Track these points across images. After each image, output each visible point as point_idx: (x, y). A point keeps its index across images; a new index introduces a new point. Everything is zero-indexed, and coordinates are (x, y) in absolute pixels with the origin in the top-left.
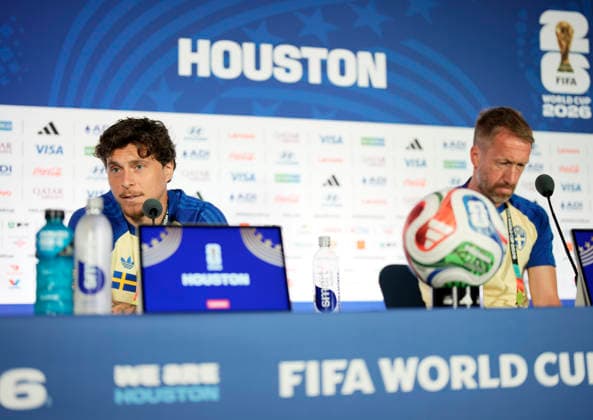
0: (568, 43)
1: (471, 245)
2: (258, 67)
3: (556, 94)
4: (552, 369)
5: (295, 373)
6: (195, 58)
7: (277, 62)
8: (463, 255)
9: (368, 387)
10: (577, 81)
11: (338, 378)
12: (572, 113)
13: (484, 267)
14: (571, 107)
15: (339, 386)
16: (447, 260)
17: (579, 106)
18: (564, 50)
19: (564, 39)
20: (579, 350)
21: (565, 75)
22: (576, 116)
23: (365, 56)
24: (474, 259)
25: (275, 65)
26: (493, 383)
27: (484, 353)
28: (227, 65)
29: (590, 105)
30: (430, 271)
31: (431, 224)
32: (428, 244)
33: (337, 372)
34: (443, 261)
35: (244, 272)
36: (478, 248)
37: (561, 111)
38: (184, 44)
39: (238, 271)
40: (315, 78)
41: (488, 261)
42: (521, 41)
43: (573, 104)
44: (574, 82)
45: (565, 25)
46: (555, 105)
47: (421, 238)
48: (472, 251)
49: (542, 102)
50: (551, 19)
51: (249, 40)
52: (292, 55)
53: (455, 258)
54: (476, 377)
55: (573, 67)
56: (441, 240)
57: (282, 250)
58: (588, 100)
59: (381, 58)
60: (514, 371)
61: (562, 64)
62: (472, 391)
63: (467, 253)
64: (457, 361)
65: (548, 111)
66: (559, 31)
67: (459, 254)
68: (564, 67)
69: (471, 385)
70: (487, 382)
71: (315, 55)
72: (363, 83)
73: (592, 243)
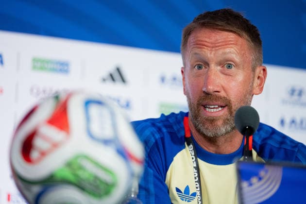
8: (76, 170)
30: (36, 189)
48: (88, 165)
53: (67, 174)
63: (81, 168)
73: (260, 179)
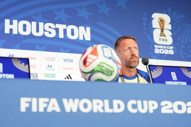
0: (163, 25)
1: (104, 63)
2: (38, 31)
3: (160, 45)
4: (135, 106)
5: (27, 102)
6: (11, 27)
7: (46, 29)
8: (101, 67)
9: (58, 109)
10: (167, 40)
11: (45, 105)
12: (166, 52)
13: (110, 72)
14: (165, 50)
15: (45, 109)
16: (95, 70)
17: (169, 50)
18: (162, 28)
19: (162, 24)
20: (145, 100)
21: (163, 37)
22: (168, 53)
23: (82, 28)
24: (105, 69)
25: (45, 30)
26: (111, 111)
27: (106, 99)
28: (25, 30)
29: (173, 49)
30: (89, 75)
31: (89, 56)
32: (87, 64)
33: (45, 103)
34: (93, 70)
35: (12, 74)
36: (107, 65)
37: (162, 51)
38: (7, 21)
39: (9, 73)
40: (61, 36)
41: (112, 70)
42: (145, 24)
43: (167, 49)
44: (166, 40)
45: (162, 19)
46: (159, 49)
47: (85, 62)
48: (105, 65)
49: (154, 48)
50: (156, 16)
51: (34, 21)
52: (52, 27)
54: (103, 108)
55: (166, 35)
56: (93, 62)
57: (29, 67)
58: (172, 48)
59: (88, 29)
60: (119, 106)
61: (161, 33)
62: (101, 113)
63: (103, 66)
64: (95, 101)
65: (157, 51)
66: (159, 21)
67: (100, 66)
68: (162, 35)
69: (101, 111)
70: (108, 110)
71: (61, 27)
72: (81, 38)
73: (156, 70)
